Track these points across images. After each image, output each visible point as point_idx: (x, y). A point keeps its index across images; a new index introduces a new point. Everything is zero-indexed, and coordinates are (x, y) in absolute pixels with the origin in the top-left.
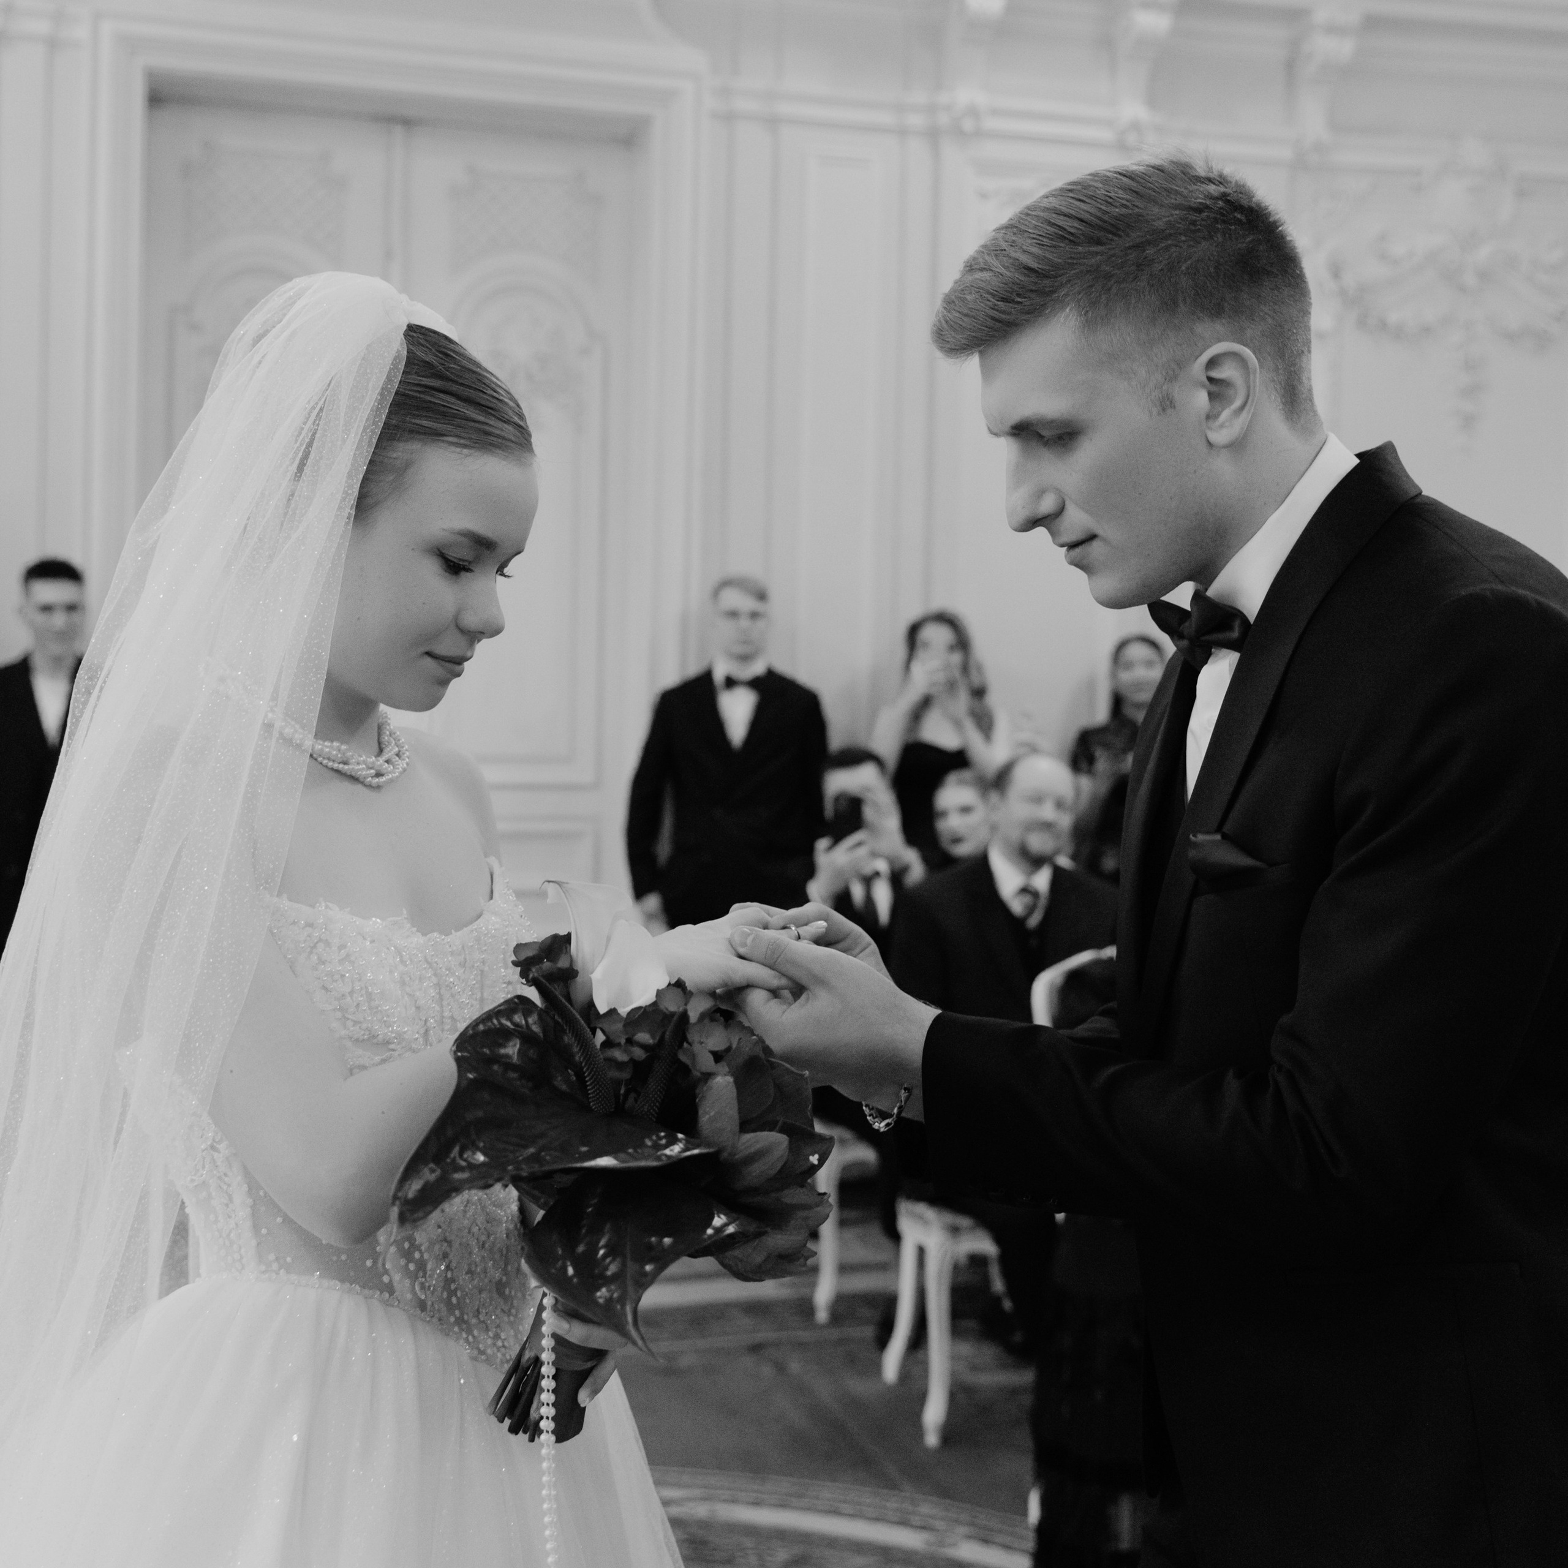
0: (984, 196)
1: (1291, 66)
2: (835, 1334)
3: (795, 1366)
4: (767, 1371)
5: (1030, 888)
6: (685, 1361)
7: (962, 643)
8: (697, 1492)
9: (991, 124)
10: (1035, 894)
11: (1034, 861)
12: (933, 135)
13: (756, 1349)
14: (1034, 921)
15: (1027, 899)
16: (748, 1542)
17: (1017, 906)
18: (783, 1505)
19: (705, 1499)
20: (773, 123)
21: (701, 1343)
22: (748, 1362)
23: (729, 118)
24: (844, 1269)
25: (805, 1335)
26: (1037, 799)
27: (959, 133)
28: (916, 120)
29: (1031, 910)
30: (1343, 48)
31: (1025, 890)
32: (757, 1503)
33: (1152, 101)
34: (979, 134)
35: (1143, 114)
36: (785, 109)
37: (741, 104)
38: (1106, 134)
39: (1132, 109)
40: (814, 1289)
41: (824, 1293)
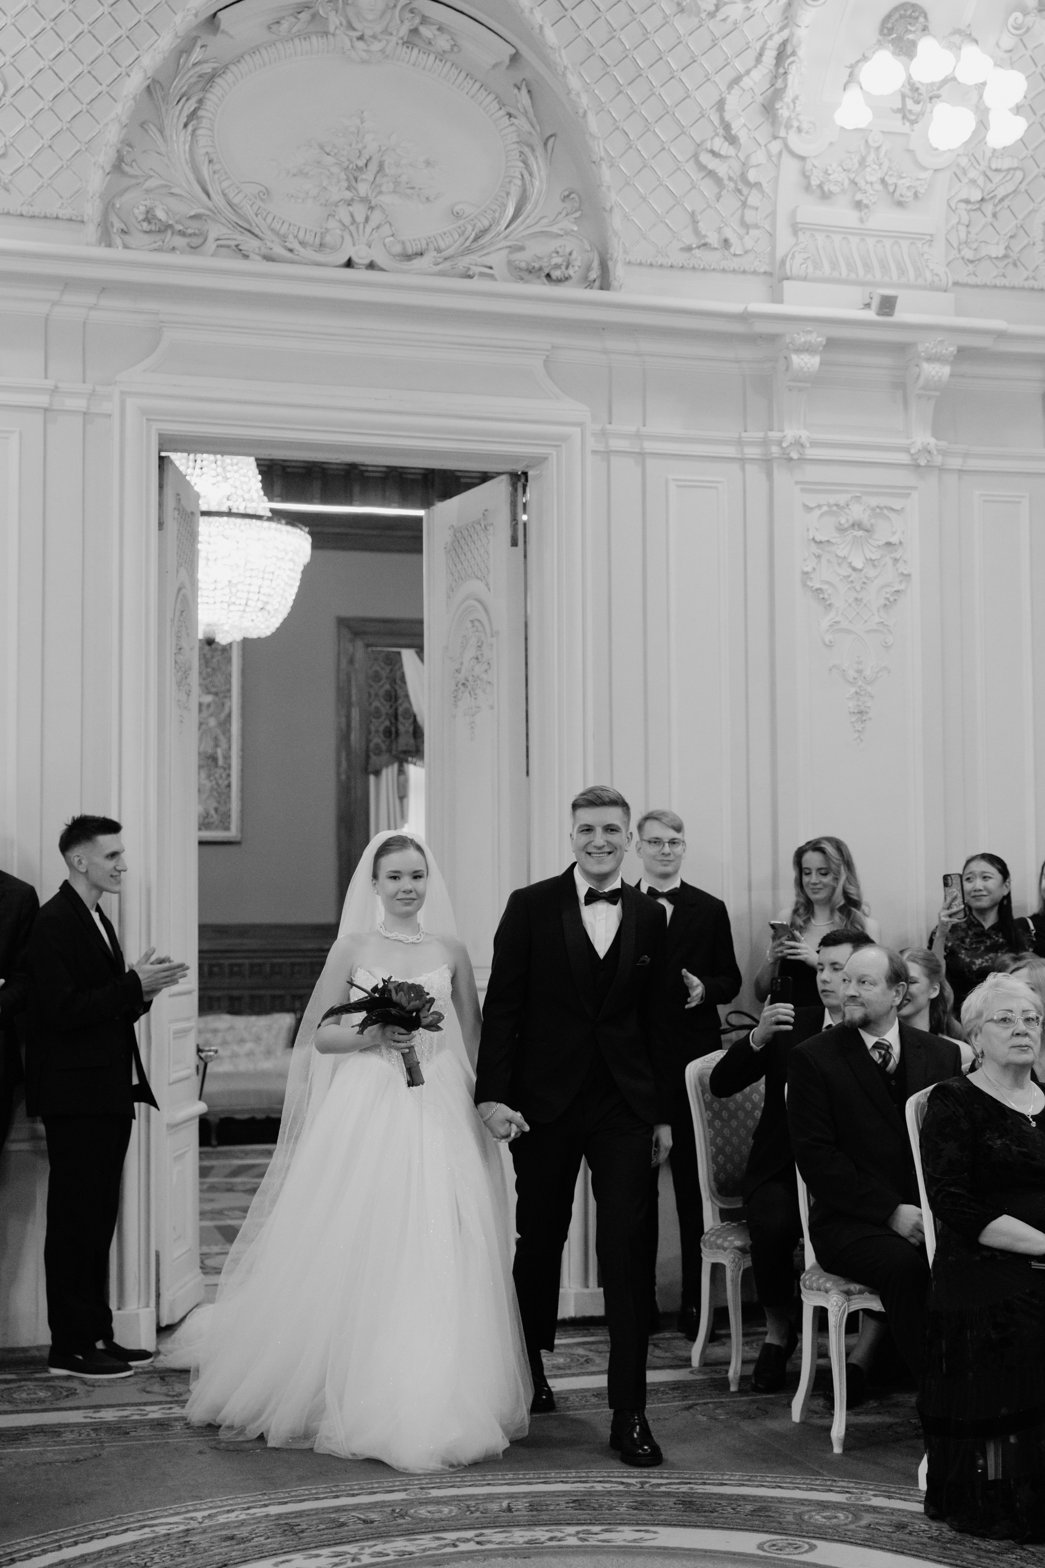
0: (808, 509)
5: (882, 1043)
9: (811, 453)
10: (887, 1048)
12: (767, 463)
13: (687, 1407)
14: (890, 1068)
15: (883, 1051)
17: (876, 1056)
19: (684, 1483)
20: (642, 456)
23: (607, 454)
25: (723, 1398)
27: (788, 461)
28: (752, 452)
29: (886, 1060)
31: (878, 1045)
33: (935, 435)
34: (802, 460)
35: (932, 441)
36: (649, 446)
37: (616, 444)
38: (904, 458)
39: (922, 438)
40: (727, 1372)
41: (734, 1371)
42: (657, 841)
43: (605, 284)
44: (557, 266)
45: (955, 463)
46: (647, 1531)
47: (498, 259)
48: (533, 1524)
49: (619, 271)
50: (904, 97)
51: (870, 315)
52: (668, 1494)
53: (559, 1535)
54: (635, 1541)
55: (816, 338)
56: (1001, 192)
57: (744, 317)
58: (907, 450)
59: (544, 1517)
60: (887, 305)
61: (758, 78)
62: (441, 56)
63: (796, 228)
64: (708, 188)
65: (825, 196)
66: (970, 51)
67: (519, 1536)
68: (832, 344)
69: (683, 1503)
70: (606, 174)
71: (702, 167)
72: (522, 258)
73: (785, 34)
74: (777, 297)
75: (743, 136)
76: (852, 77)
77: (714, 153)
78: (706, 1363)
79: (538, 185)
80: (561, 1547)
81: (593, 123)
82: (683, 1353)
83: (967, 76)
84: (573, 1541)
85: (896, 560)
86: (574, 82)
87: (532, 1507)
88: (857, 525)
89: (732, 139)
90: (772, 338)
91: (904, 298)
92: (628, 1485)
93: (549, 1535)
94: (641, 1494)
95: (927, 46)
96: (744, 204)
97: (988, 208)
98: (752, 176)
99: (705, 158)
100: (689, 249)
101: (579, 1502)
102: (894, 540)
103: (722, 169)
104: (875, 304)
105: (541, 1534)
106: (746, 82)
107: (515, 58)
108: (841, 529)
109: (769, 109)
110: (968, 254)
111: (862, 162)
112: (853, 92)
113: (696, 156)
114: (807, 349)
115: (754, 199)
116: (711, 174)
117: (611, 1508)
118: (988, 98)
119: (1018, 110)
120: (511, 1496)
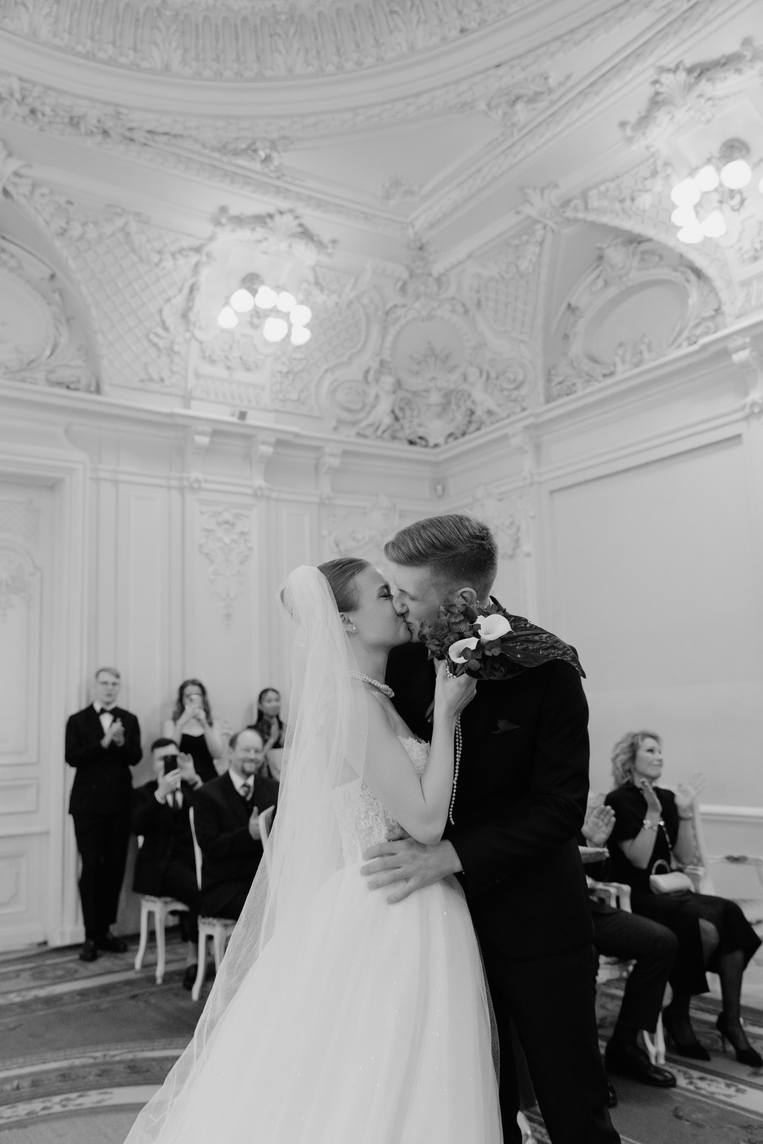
0: (202, 513)
1: (316, 467)
2: (166, 987)
3: (153, 1001)
4: (142, 1004)
5: (247, 785)
6: (104, 1006)
7: (203, 692)
8: (126, 1050)
9: (204, 485)
10: (249, 787)
11: (246, 774)
12: (181, 489)
13: (134, 997)
14: (249, 798)
15: (246, 789)
16: (154, 1063)
17: (242, 792)
18: (164, 1049)
19: (130, 1052)
20: (116, 482)
21: (109, 999)
22: (132, 1002)
23: (97, 480)
24: (167, 962)
25: (154, 989)
26: (248, 750)
27: (192, 489)
28: (175, 483)
29: (247, 793)
30: (336, 462)
31: (244, 785)
32: (153, 1050)
33: (266, 479)
34: (200, 489)
35: (263, 483)
36: (121, 477)
37: (102, 475)
38: (249, 491)
39: (259, 482)
40: (155, 970)
41: (160, 971)
42: (105, 683)
43: (98, 391)
44: (72, 382)
45: (274, 495)
46: (106, 1093)
47: (40, 376)
48: (33, 1097)
49: (105, 387)
50: (252, 316)
51: (235, 420)
52: (120, 1062)
53: (48, 1104)
54: (98, 1102)
55: (208, 428)
56: (297, 369)
57: (171, 415)
58: (251, 487)
59: (40, 1090)
60: (243, 415)
61: (179, 300)
62: (12, 270)
63: (198, 376)
64: (153, 352)
65: (213, 362)
66: (284, 294)
67: (22, 1109)
68: (215, 433)
69: (129, 1067)
70: (100, 338)
71: (150, 341)
72: (53, 377)
73: (194, 279)
74: (187, 406)
75: (172, 327)
76: (227, 303)
77: (157, 335)
78: (144, 966)
79: (63, 340)
80: (48, 1115)
81: (94, 312)
82: (130, 961)
83: (283, 308)
84: (57, 1109)
85: (246, 541)
86: (84, 289)
87: (35, 1084)
88: (227, 522)
89: (166, 329)
90: (184, 427)
91: (250, 414)
92: (95, 1058)
93: (42, 1105)
94: (103, 1064)
95: (264, 291)
96: (172, 362)
97: (290, 376)
98: (176, 348)
99: (152, 337)
100: (142, 381)
101: (64, 1075)
102: (245, 530)
103: (161, 343)
104: (237, 414)
105: (37, 1105)
106: (174, 301)
107: (53, 276)
108: (219, 524)
109: (185, 316)
110: (281, 396)
111: (231, 348)
112: (226, 310)
113: (147, 336)
114: (203, 433)
115: (177, 359)
116: (155, 345)
117: (84, 1077)
118: (292, 318)
119: (306, 326)
120: (20, 1077)
